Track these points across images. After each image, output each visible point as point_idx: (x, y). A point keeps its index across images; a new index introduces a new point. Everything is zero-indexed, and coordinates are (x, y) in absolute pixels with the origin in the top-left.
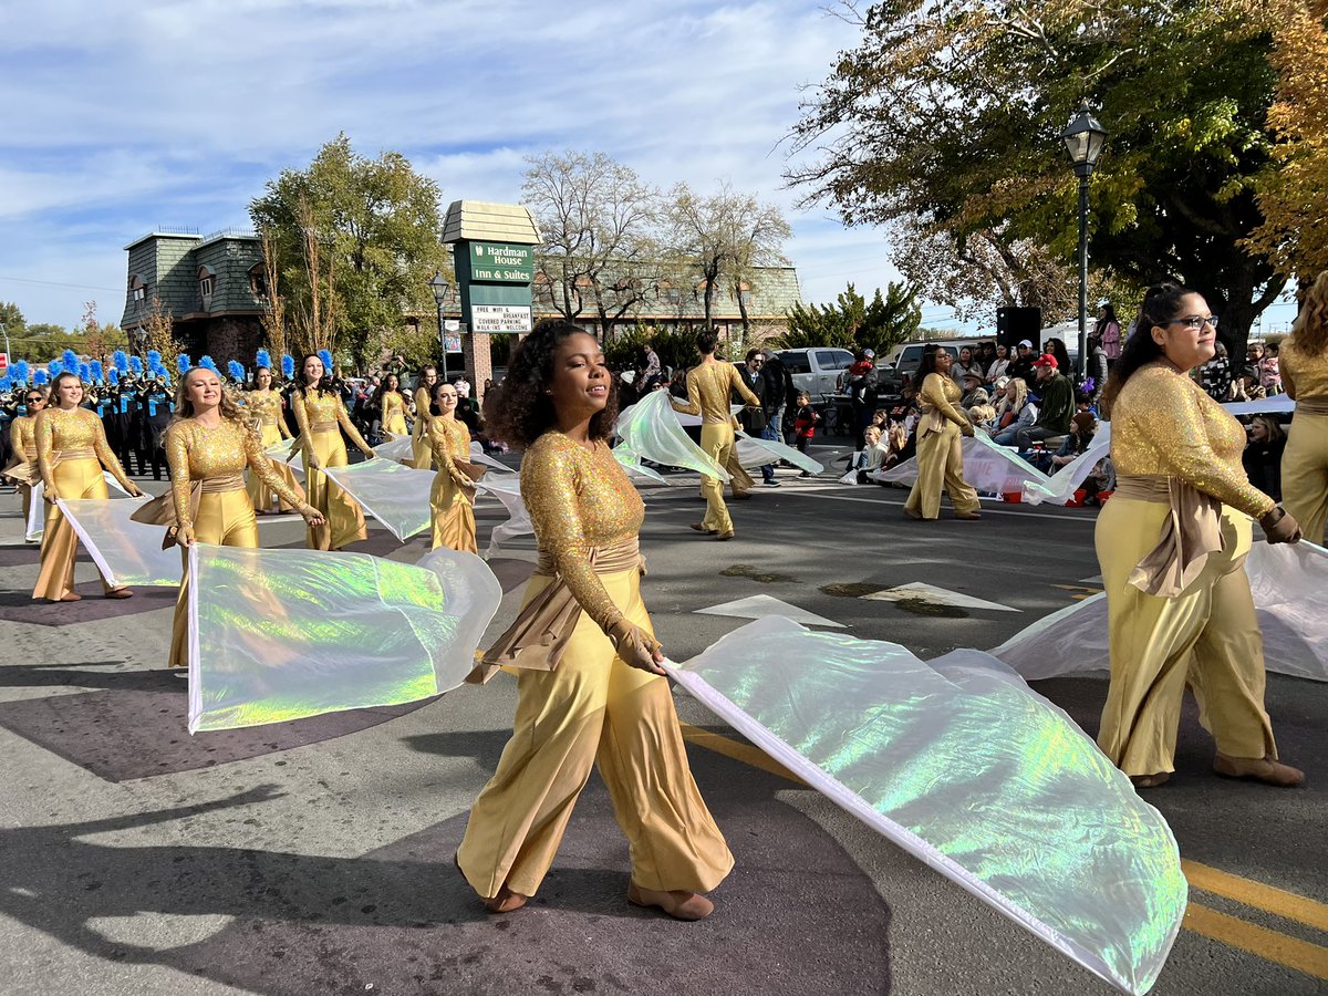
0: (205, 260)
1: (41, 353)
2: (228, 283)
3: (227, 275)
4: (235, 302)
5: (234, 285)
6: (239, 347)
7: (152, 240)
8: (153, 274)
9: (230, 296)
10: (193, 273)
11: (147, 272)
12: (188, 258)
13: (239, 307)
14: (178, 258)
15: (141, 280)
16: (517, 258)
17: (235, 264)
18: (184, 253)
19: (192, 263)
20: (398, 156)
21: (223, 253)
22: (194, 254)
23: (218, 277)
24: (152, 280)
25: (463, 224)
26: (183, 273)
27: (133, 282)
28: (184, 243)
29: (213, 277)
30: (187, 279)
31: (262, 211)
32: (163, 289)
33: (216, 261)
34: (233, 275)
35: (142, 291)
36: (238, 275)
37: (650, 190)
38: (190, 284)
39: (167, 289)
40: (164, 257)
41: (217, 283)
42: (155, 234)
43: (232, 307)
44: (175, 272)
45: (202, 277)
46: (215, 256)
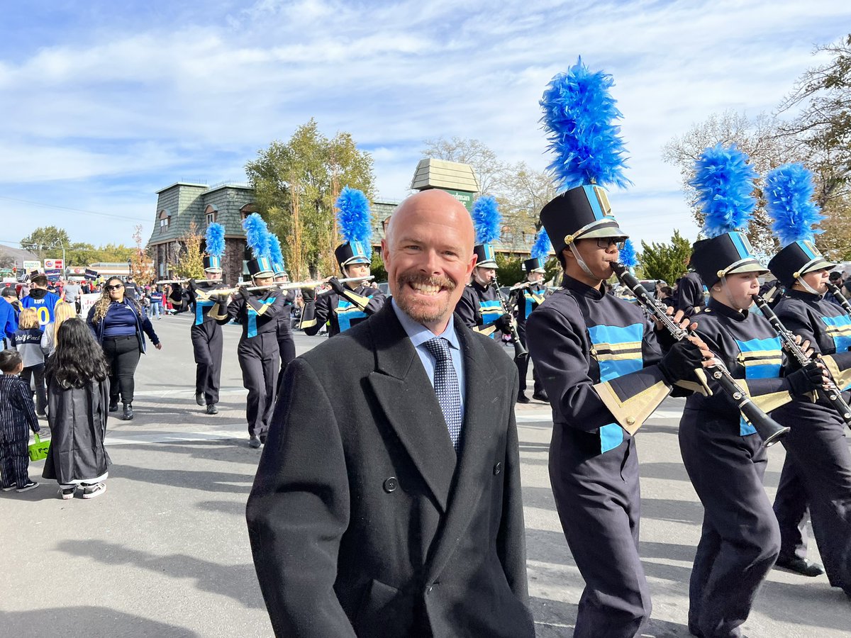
0: (210, 201)
1: (79, 260)
2: (227, 216)
3: (226, 211)
4: (230, 229)
5: (231, 218)
6: (231, 260)
7: (177, 186)
8: (176, 209)
9: (228, 225)
10: (201, 210)
11: (171, 208)
12: (199, 200)
13: (233, 233)
14: (193, 199)
15: (167, 213)
16: (463, 201)
17: (232, 204)
18: (197, 196)
19: (200, 203)
20: (349, 136)
21: (224, 197)
22: (203, 196)
23: (219, 212)
24: (174, 213)
25: (431, 175)
26: (195, 209)
27: (161, 214)
28: (196, 189)
29: (216, 212)
30: (197, 213)
31: (254, 169)
32: (181, 219)
33: (219, 202)
34: (230, 211)
35: (166, 220)
36: (233, 211)
37: (505, 165)
38: (199, 217)
39: (184, 219)
40: (183, 199)
41: (218, 216)
42: (179, 183)
43: (229, 233)
44: (190, 209)
45: (207, 212)
46: (218, 198)
